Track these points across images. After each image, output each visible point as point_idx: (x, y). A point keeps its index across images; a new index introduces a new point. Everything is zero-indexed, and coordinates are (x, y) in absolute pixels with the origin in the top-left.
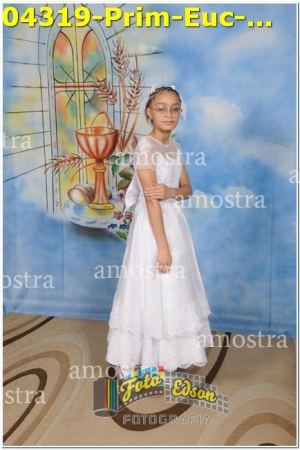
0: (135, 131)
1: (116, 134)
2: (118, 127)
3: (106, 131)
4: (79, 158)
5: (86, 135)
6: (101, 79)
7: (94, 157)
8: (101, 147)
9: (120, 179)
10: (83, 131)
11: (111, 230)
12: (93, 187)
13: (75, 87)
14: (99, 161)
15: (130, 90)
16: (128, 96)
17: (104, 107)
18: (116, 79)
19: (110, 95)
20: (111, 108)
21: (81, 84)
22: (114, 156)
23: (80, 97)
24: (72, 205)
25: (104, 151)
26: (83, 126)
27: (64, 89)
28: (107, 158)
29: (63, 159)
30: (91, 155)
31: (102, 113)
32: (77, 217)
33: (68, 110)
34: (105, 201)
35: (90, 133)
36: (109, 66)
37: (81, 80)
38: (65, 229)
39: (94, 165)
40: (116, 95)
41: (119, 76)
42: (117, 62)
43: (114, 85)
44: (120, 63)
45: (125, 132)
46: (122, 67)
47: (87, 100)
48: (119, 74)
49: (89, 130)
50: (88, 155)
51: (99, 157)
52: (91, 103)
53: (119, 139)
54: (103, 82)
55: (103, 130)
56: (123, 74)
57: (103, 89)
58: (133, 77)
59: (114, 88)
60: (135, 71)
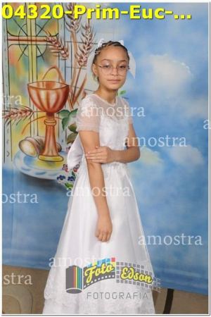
0: (85, 87)
1: (67, 90)
2: (69, 82)
3: (57, 86)
4: (31, 111)
5: (37, 89)
6: (53, 34)
7: (45, 111)
8: (52, 102)
9: (69, 132)
10: (35, 85)
11: (60, 182)
12: (44, 139)
13: (28, 40)
14: (50, 114)
15: (81, 46)
16: (80, 52)
17: (56, 62)
18: (68, 34)
19: (62, 50)
20: (62, 63)
21: (34, 38)
22: (64, 110)
23: (32, 51)
24: (23, 156)
25: (55, 106)
26: (35, 80)
27: (17, 42)
28: (58, 111)
29: (15, 111)
30: (42, 108)
31: (54, 68)
32: (26, 167)
33: (21, 64)
34: (55, 154)
35: (41, 87)
37: (34, 34)
38: (15, 179)
39: (45, 118)
40: (67, 51)
41: (71, 32)
42: (69, 17)
43: (66, 40)
44: (72, 19)
45: (75, 87)
46: (74, 23)
47: (39, 54)
48: (72, 30)
49: (41, 84)
50: (40, 108)
51: (50, 111)
52: (43, 57)
53: (70, 94)
54: (55, 38)
55: (54, 85)
56: (75, 30)
57: (56, 43)
58: (84, 33)
59: (66, 43)
60: (86, 27)
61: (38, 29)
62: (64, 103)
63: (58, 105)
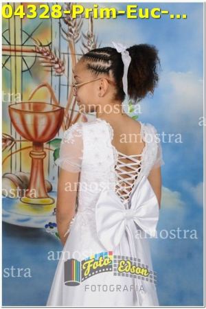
1: (61, 113)
2: (64, 104)
3: (49, 108)
4: (12, 140)
6: (44, 43)
7: (31, 139)
8: (41, 128)
10: (19, 107)
11: (49, 230)
12: (28, 176)
13: (10, 50)
14: (38, 144)
17: (47, 78)
18: (65, 45)
19: (56, 64)
20: (56, 79)
21: (18, 48)
22: (57, 139)
23: (16, 64)
25: (44, 133)
28: (48, 141)
30: (27, 136)
31: (45, 85)
34: (43, 195)
35: (27, 109)
36: (56, 28)
37: (19, 42)
39: (31, 149)
40: (63, 65)
41: (69, 41)
42: (66, 23)
43: (62, 51)
44: (70, 25)
45: (73, 110)
46: (73, 30)
47: (25, 68)
48: (69, 38)
49: (27, 105)
50: (24, 137)
51: (38, 140)
52: (30, 71)
53: (65, 119)
54: (47, 48)
55: (44, 107)
56: (74, 39)
57: (48, 55)
58: (86, 44)
59: (62, 56)
60: (89, 36)
61: (25, 37)
62: (57, 130)
63: (49, 133)
